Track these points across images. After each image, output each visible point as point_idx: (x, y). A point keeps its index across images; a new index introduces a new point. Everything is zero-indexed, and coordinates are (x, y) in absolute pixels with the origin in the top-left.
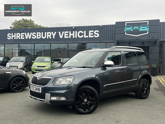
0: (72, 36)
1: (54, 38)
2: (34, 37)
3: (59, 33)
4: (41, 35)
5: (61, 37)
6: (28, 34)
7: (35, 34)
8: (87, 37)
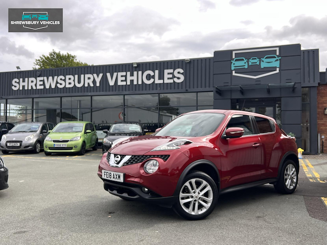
0: (132, 81)
1: (98, 84)
2: (61, 84)
3: (108, 75)
4: (74, 81)
5: (112, 83)
6: (50, 78)
7: (63, 78)
8: (161, 81)
